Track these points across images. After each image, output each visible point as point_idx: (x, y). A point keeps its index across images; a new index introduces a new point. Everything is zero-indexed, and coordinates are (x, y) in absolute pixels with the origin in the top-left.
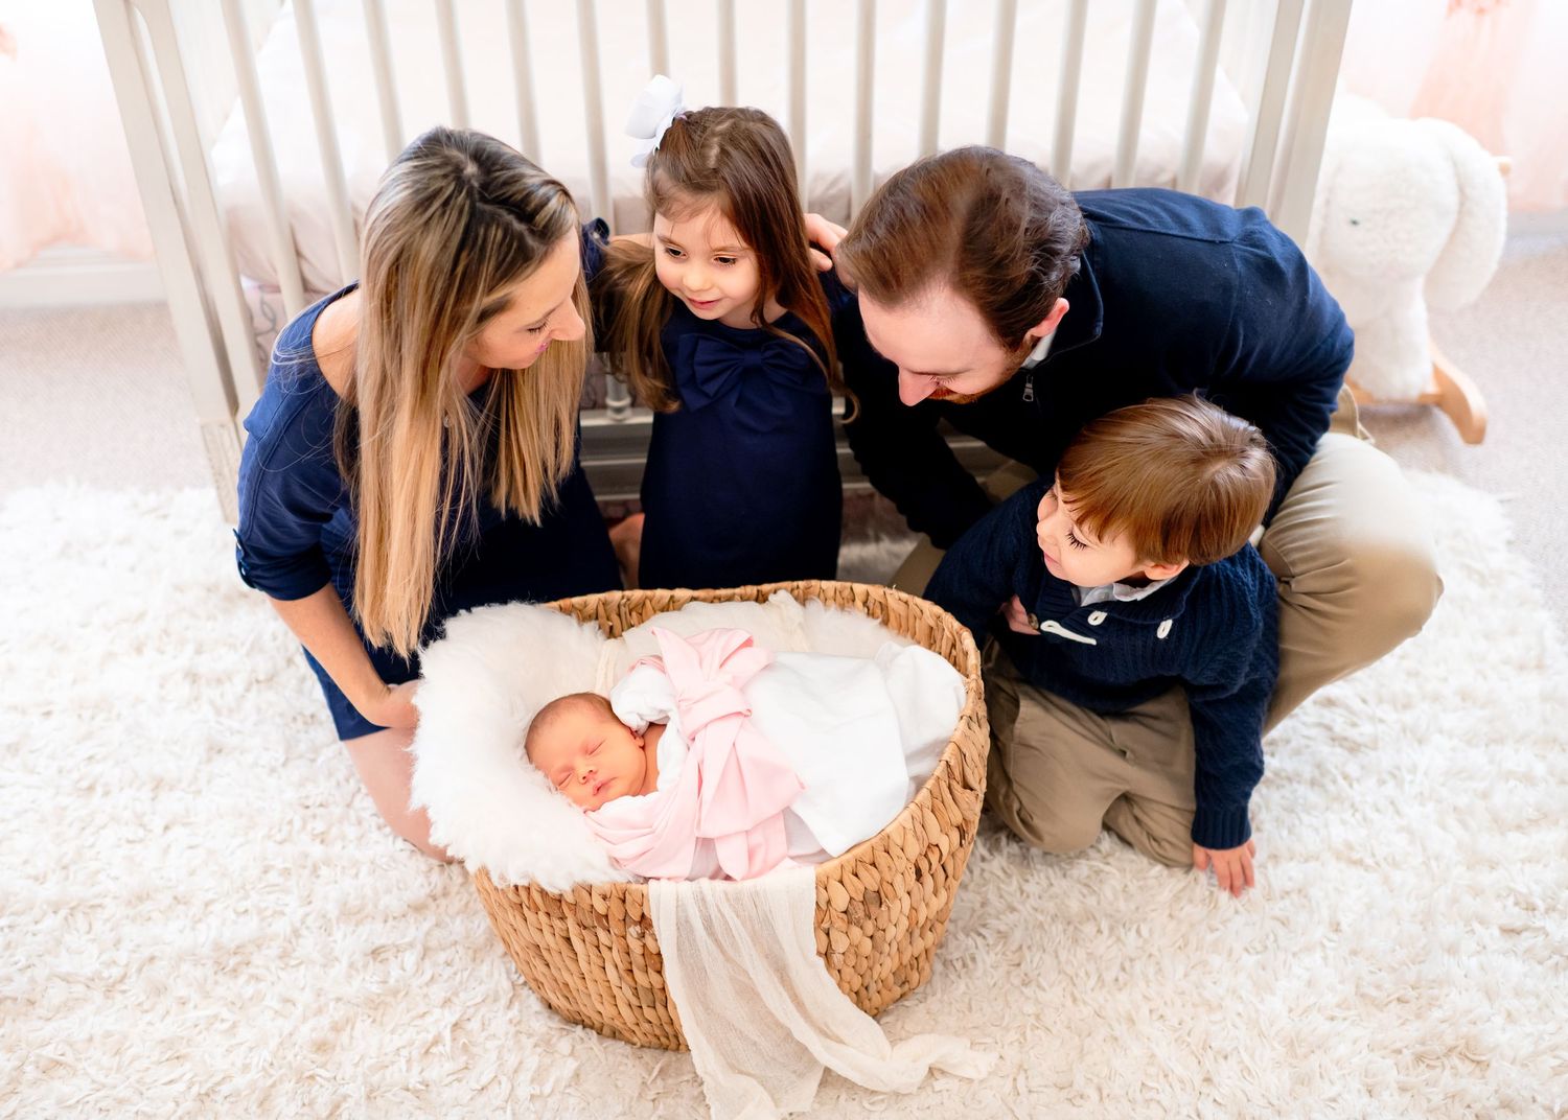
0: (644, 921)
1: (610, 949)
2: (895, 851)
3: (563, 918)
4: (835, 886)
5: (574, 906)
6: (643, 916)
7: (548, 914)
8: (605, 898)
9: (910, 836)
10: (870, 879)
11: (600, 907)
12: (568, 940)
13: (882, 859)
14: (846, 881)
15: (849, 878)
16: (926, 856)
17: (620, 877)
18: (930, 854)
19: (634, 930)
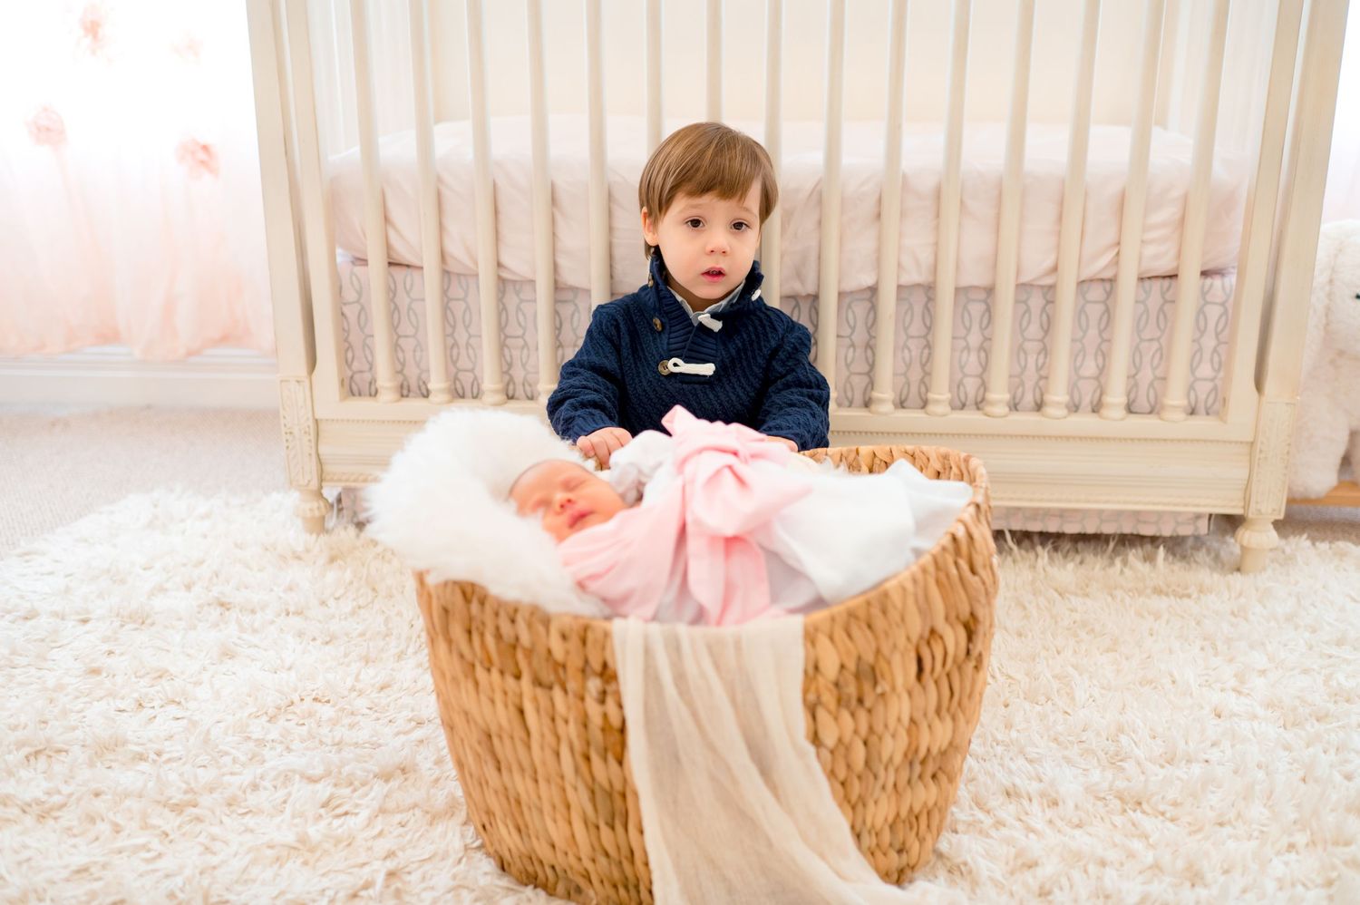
0: (607, 674)
1: (566, 722)
2: (894, 615)
3: (518, 677)
4: (823, 640)
5: (529, 653)
6: (605, 665)
7: (502, 673)
8: (564, 637)
9: (910, 601)
10: (864, 644)
11: (558, 649)
12: (521, 712)
13: (879, 623)
14: (837, 637)
15: (840, 634)
16: (928, 643)
17: (586, 608)
18: (932, 642)
19: (594, 685)
